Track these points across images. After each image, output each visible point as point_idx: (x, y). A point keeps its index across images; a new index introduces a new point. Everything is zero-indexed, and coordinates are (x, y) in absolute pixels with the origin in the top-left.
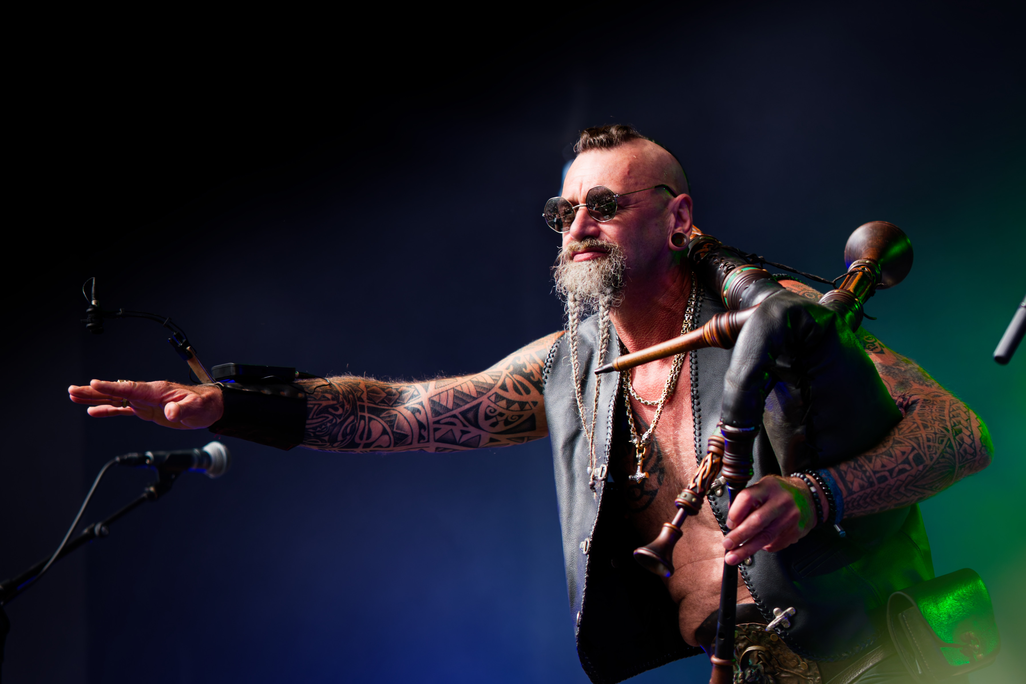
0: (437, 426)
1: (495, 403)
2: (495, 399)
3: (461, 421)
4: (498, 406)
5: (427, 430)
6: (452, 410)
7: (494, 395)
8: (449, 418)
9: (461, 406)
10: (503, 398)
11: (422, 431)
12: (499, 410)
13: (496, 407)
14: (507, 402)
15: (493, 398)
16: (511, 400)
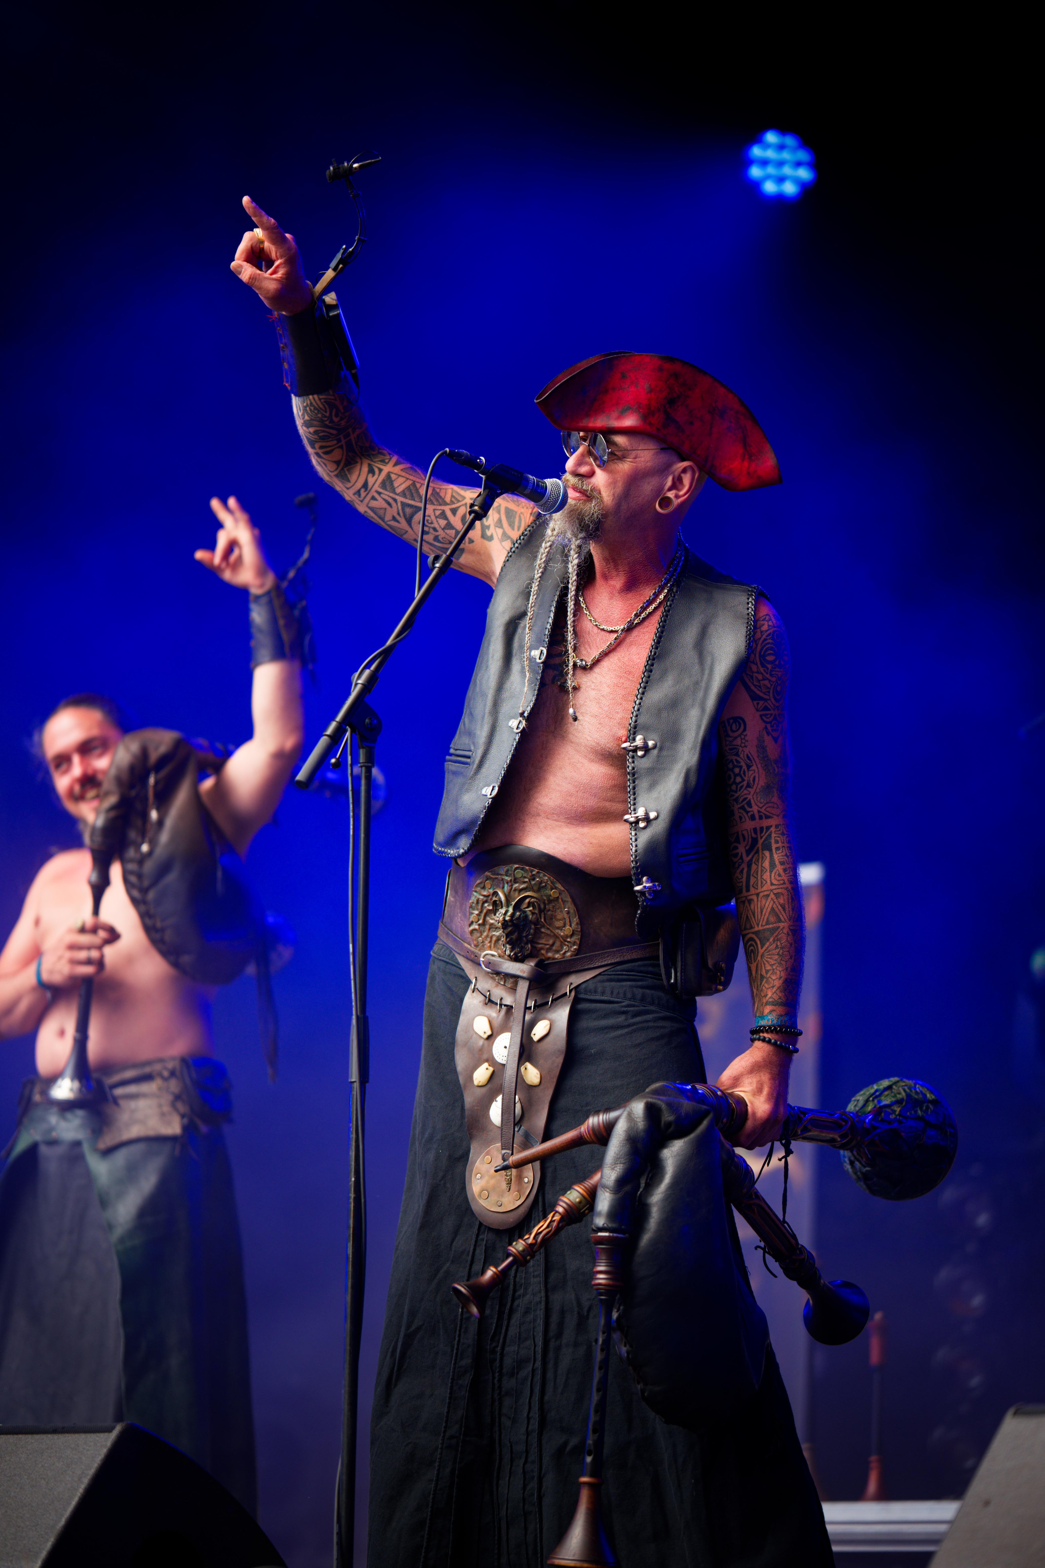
0: (377, 496)
1: (436, 517)
2: (439, 515)
3: (398, 508)
4: (437, 521)
5: (367, 492)
6: (398, 495)
7: (440, 511)
8: (390, 498)
9: (407, 498)
10: (446, 518)
11: (363, 490)
12: (436, 526)
13: (435, 521)
14: (446, 524)
15: (438, 513)
16: (451, 525)
